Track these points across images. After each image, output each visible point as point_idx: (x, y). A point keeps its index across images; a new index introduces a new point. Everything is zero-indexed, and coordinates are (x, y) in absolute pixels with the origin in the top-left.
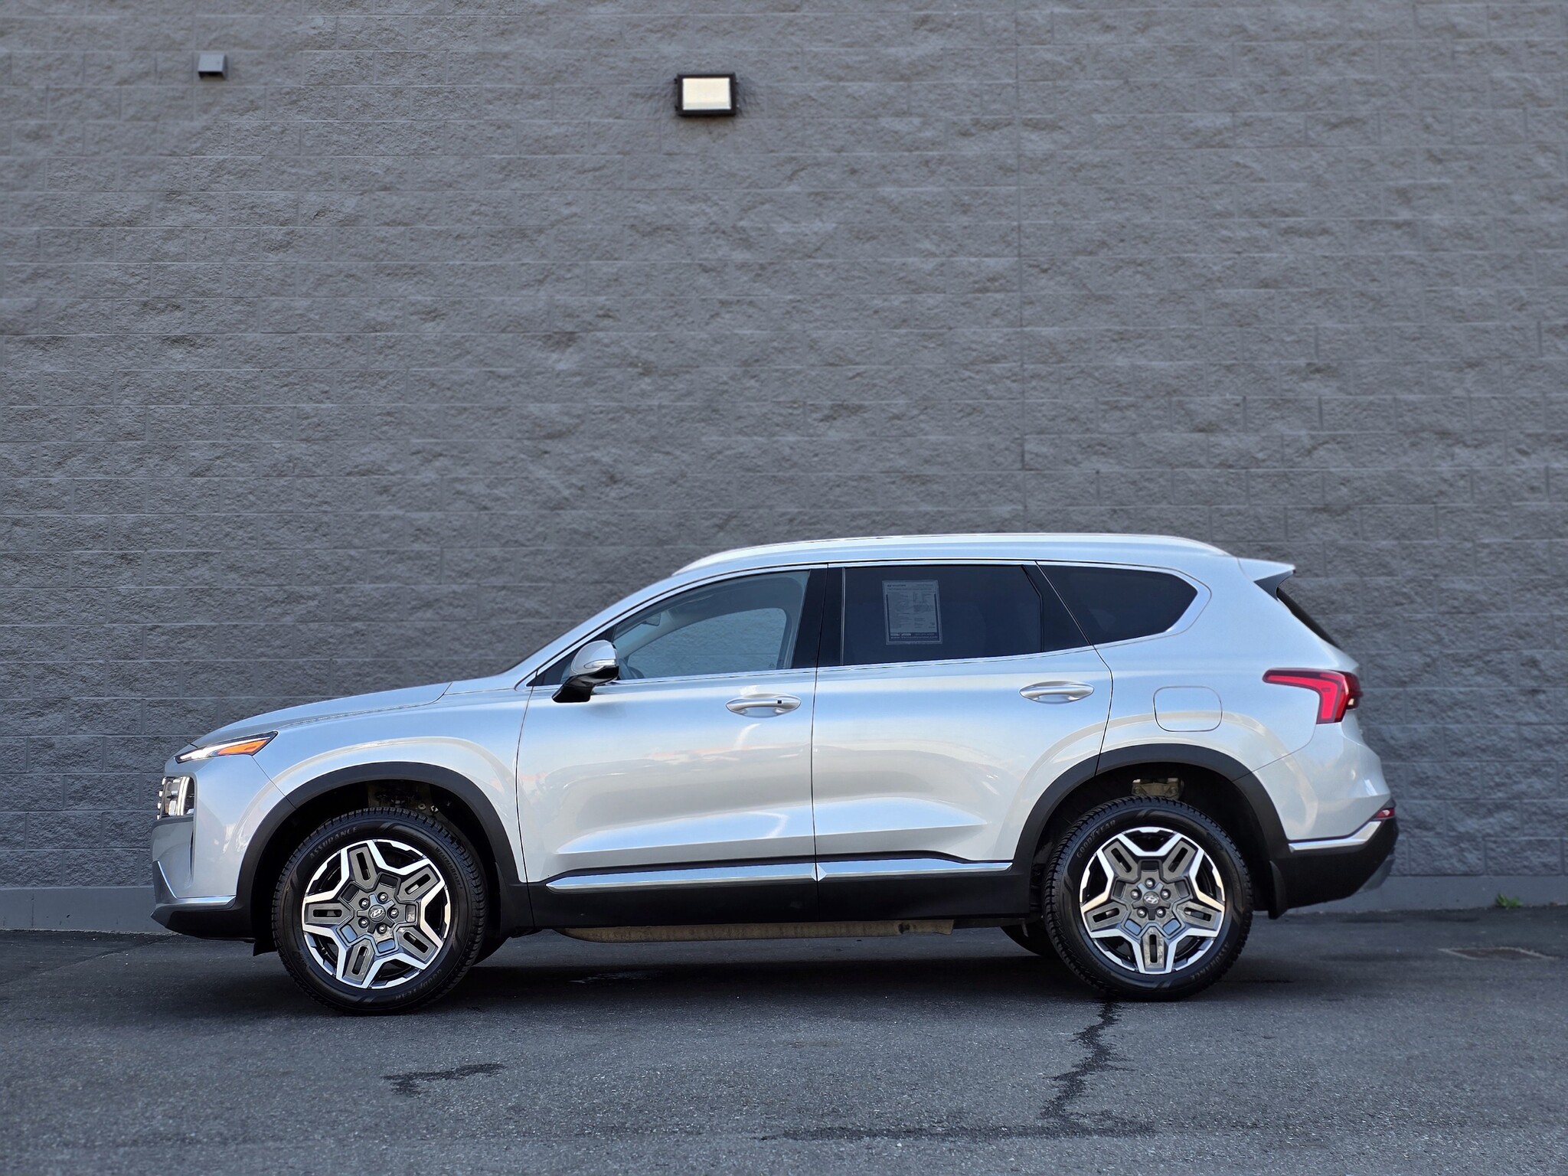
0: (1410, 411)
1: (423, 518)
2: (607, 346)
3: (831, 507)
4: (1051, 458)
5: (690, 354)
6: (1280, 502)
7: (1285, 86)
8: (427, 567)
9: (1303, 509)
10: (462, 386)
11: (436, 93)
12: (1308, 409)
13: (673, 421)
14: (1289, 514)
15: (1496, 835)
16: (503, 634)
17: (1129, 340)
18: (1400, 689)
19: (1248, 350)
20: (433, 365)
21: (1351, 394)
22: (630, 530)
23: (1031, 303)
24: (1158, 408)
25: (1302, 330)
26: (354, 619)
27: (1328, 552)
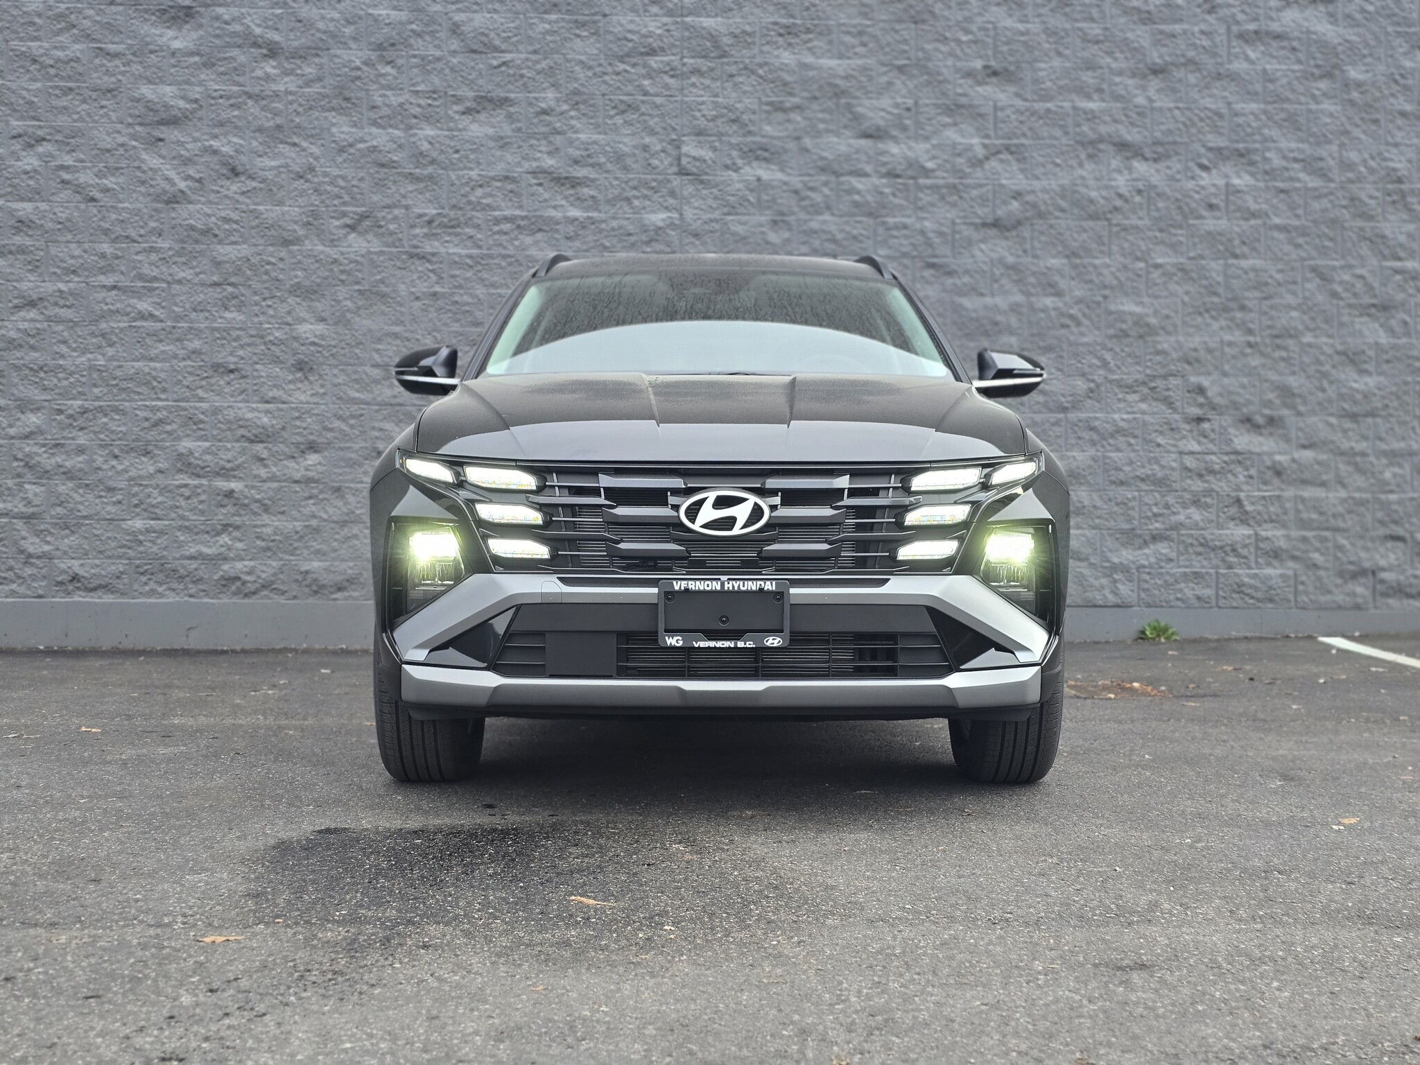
0: (1088, 120)
1: (25, 208)
2: (227, 23)
3: (472, 210)
5: (319, 35)
6: (949, 215)
8: (30, 262)
9: (971, 224)
10: (66, 63)
12: (981, 115)
15: (1151, 566)
16: (115, 339)
17: (796, 35)
18: (1061, 416)
19: (922, 49)
20: (36, 39)
21: (1026, 100)
22: (253, 228)
24: (823, 111)
25: (981, 29)
27: (995, 270)
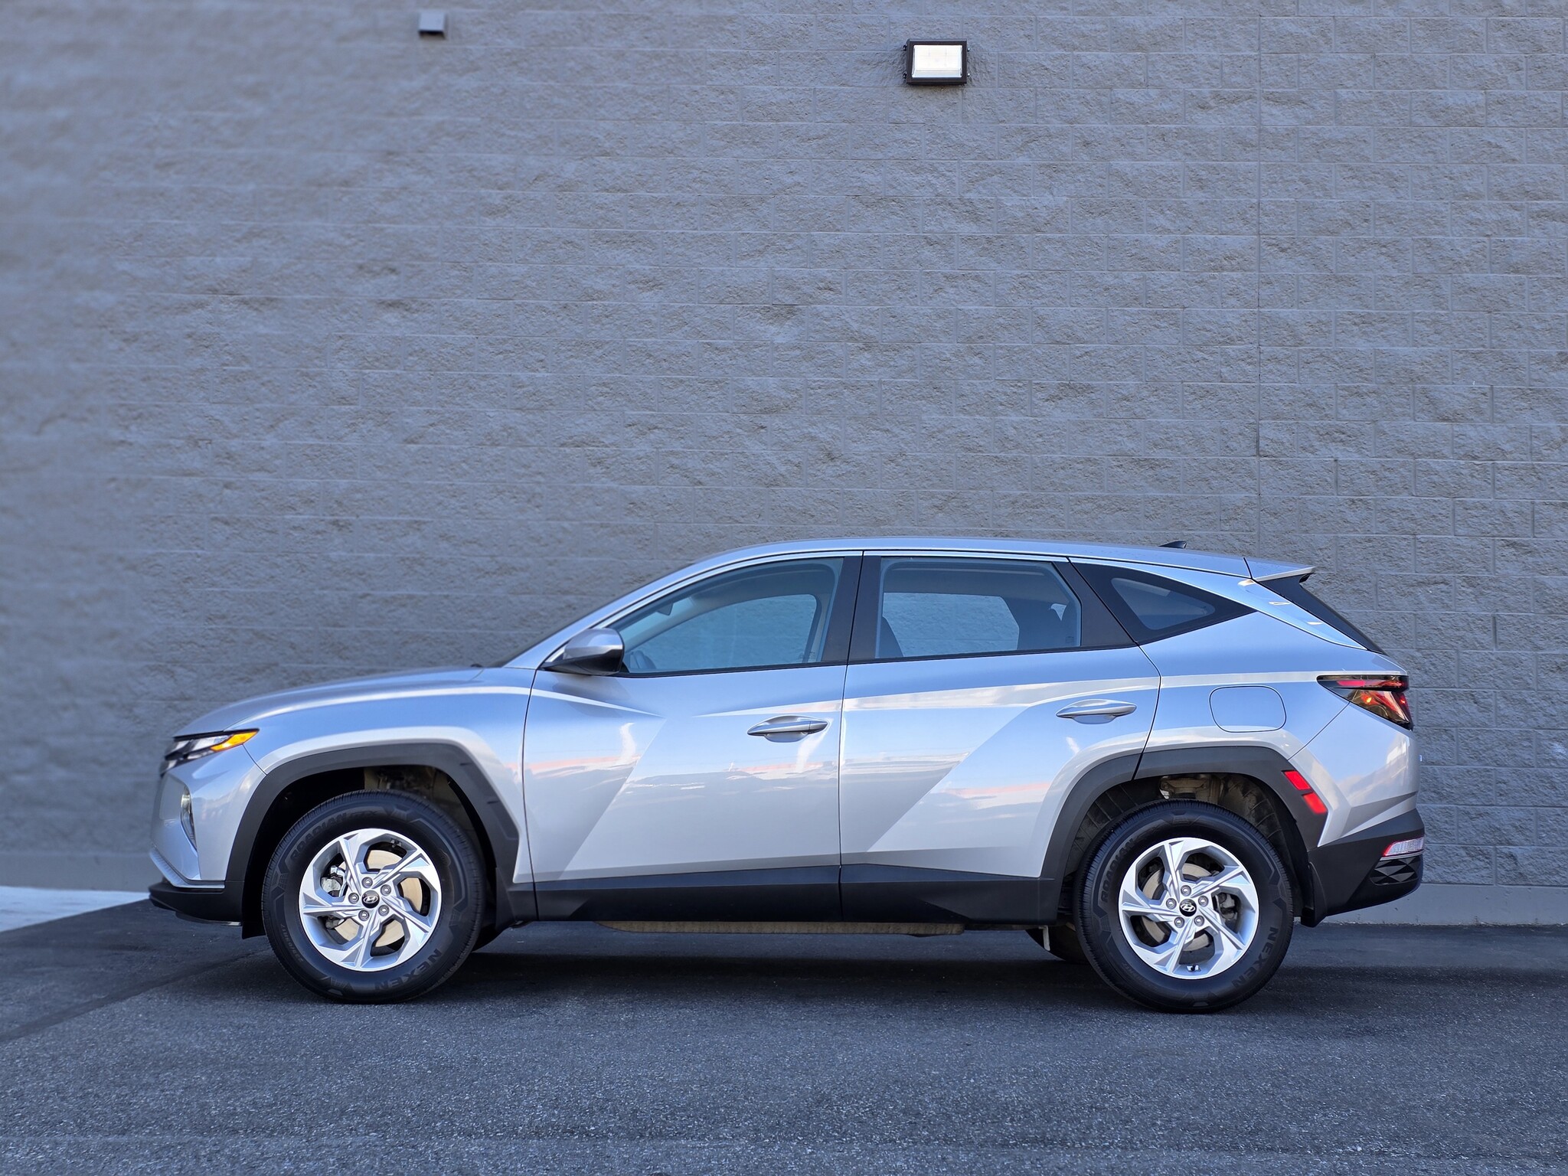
4: (1287, 444)
7: (1541, 64)
11: (658, 56)
13: (894, 398)
14: (1537, 508)
23: (1270, 283)
26: (566, 593)
